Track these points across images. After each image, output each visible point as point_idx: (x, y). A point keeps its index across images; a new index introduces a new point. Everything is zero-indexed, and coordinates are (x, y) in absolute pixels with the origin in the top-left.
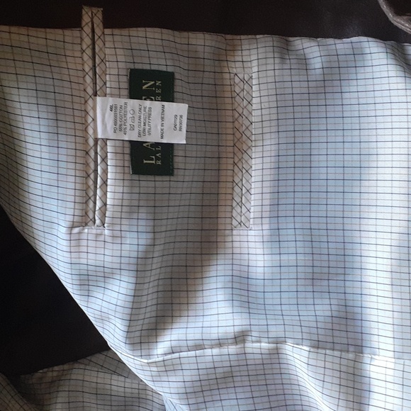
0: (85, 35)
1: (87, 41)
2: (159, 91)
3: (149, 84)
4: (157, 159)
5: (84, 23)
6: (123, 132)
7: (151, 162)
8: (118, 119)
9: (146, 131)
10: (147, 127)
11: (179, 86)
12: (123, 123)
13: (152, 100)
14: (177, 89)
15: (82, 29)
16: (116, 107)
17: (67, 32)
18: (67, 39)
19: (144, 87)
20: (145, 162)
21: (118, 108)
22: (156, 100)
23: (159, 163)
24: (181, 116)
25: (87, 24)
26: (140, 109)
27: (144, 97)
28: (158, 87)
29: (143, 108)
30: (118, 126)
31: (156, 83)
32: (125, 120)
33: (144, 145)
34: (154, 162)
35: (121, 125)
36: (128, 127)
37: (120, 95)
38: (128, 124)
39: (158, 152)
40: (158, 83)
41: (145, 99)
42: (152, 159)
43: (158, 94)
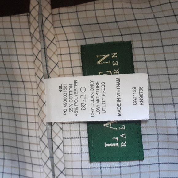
0: (32, 19)
1: (35, 24)
2: (115, 64)
3: (104, 58)
4: (121, 140)
5: (31, 8)
6: (73, 113)
7: (114, 145)
8: (68, 99)
9: (101, 109)
10: (101, 105)
11: (137, 55)
12: (73, 103)
13: (109, 74)
14: (136, 58)
15: (30, 13)
16: (65, 87)
17: (15, 18)
18: (15, 25)
19: (99, 62)
20: (106, 145)
21: (68, 88)
22: (113, 74)
23: (124, 145)
24: (141, 88)
25: (34, 8)
26: (92, 85)
27: (100, 73)
28: (115, 60)
29: (95, 85)
30: (68, 108)
31: (111, 56)
32: (76, 99)
33: (105, 125)
34: (117, 144)
35: (71, 106)
36: (79, 107)
37: (73, 74)
38: (79, 104)
39: (122, 132)
40: (114, 55)
41: (101, 74)
42: (115, 142)
43: (116, 67)
